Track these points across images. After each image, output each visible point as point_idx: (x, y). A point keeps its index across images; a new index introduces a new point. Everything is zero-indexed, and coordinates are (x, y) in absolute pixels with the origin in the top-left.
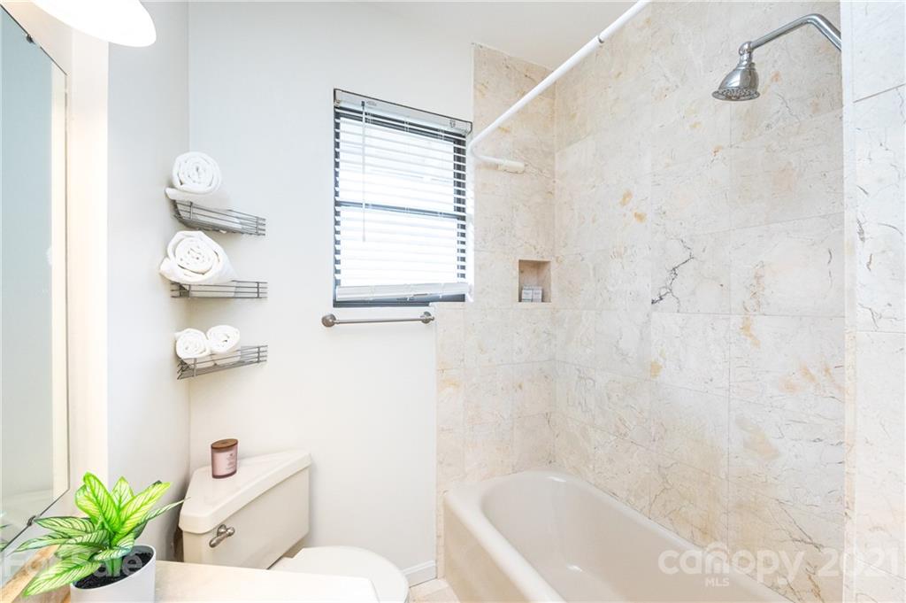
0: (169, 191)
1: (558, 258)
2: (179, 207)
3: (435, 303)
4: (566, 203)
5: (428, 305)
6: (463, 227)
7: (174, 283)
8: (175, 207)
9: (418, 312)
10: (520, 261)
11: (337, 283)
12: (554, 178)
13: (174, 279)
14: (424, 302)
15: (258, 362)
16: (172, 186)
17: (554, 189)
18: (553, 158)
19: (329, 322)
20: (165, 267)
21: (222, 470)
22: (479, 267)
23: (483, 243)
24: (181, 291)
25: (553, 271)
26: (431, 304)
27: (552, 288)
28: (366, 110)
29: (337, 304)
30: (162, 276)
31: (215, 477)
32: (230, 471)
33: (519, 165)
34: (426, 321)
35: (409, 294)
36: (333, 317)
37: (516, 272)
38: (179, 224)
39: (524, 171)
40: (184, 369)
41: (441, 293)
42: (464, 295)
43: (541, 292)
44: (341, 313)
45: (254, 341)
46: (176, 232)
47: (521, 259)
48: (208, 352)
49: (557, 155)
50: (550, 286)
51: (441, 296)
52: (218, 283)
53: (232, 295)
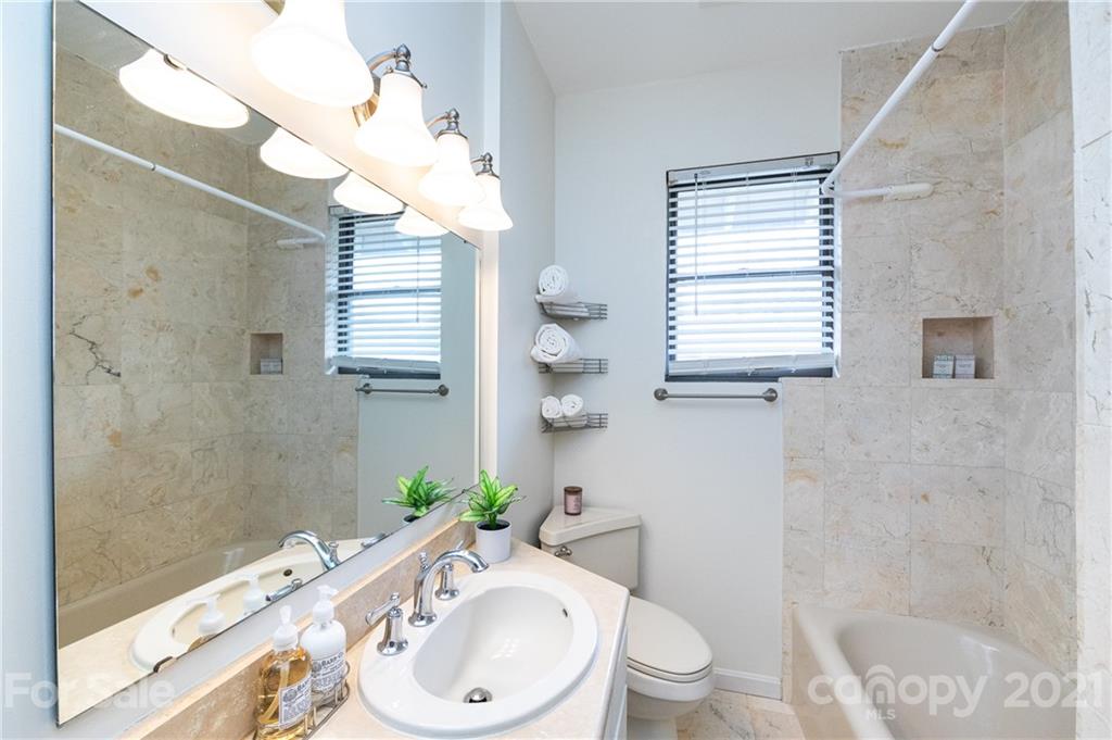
0: (537, 297)
1: (1008, 310)
2: (546, 307)
3: (783, 379)
4: (1021, 224)
5: (776, 381)
6: (830, 284)
7: (540, 363)
8: (543, 308)
9: (761, 388)
10: (925, 321)
11: (672, 358)
12: (1001, 187)
13: (539, 360)
14: (773, 377)
15: (600, 427)
16: (539, 293)
17: (1000, 205)
18: (1001, 158)
19: (661, 395)
20: (533, 352)
21: (571, 510)
22: (849, 334)
23: (857, 302)
24: (546, 368)
25: (999, 332)
26: (780, 379)
27: (997, 357)
28: (699, 180)
29: (670, 378)
30: (532, 358)
31: (567, 513)
32: (575, 512)
33: (922, 187)
34: (771, 399)
35: (749, 368)
36: (665, 392)
37: (918, 337)
38: (545, 318)
39: (933, 193)
40: (548, 426)
41: (793, 367)
42: (831, 369)
43: (973, 363)
44: (672, 388)
45: (596, 409)
46: (541, 324)
47: (925, 317)
48: (560, 415)
49: (1007, 153)
50: (992, 353)
51: (794, 370)
52: (570, 360)
53: (581, 370)
